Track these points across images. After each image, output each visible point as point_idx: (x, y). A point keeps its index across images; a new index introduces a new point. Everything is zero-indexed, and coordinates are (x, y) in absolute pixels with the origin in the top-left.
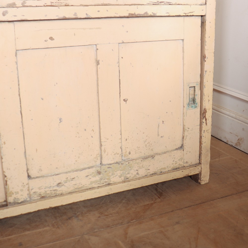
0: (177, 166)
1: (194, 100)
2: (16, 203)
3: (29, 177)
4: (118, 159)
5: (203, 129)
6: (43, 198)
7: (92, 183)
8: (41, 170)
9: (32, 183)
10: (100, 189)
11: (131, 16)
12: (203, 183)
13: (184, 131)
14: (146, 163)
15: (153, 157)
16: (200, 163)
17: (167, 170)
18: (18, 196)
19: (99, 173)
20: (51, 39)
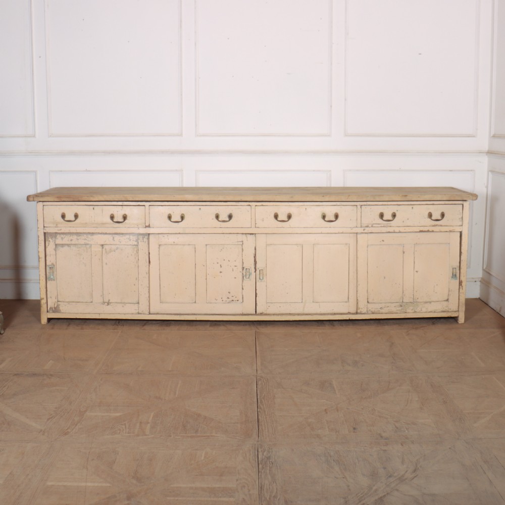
0: (444, 310)
1: (456, 275)
2: (361, 313)
3: (368, 302)
4: (411, 300)
5: (460, 292)
6: (373, 313)
7: (397, 310)
8: (373, 300)
9: (369, 305)
10: (401, 314)
11: (421, 231)
12: (460, 323)
13: (449, 291)
14: (426, 305)
15: (430, 302)
16: (458, 311)
17: (438, 311)
18: (362, 310)
19: (401, 306)
20: (383, 241)
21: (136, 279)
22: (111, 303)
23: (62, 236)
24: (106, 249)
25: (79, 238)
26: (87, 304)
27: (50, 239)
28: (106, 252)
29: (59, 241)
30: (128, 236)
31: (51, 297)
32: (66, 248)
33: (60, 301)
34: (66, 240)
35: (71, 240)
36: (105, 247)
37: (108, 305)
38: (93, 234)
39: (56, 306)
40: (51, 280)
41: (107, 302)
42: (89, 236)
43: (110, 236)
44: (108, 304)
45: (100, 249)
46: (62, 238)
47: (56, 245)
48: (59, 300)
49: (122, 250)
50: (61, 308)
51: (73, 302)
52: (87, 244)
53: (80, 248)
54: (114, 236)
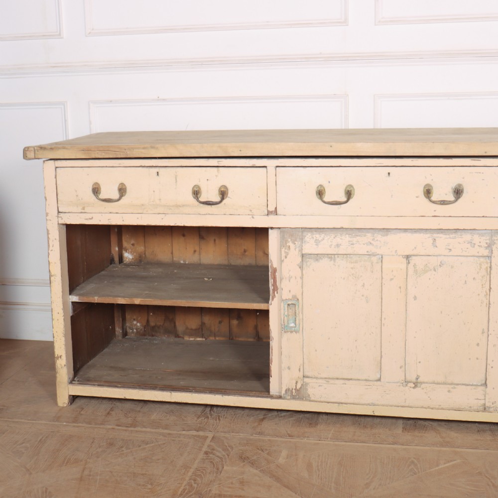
21: (483, 332)
22: (421, 383)
23: (317, 236)
24: (415, 265)
25: (355, 240)
26: (368, 383)
27: (290, 244)
28: (416, 271)
29: (310, 247)
30: (467, 237)
31: (289, 368)
32: (325, 261)
33: (308, 377)
34: (326, 244)
35: (338, 246)
36: (413, 260)
37: (416, 387)
38: (386, 231)
39: (299, 386)
40: (291, 332)
41: (414, 380)
42: (379, 237)
43: (428, 235)
44: (416, 384)
45: (404, 266)
46: (317, 242)
47: (303, 256)
48: (307, 374)
49: (452, 267)
50: (310, 391)
51: (337, 379)
52: (374, 255)
53: (356, 262)
54: (435, 235)
